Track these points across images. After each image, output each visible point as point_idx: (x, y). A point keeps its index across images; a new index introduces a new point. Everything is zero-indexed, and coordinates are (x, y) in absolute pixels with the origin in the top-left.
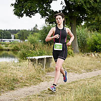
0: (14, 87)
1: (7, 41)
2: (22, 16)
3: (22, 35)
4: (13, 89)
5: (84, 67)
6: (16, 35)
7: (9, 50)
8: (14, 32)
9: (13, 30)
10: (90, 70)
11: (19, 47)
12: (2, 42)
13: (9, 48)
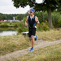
0: (14, 50)
1: (11, 21)
3: (20, 17)
4: (12, 52)
6: (16, 17)
7: (12, 27)
8: (15, 15)
10: (58, 39)
11: (18, 25)
12: (8, 22)
13: (12, 25)
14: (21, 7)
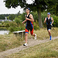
1: (3, 21)
2: (10, 7)
4: (4, 50)
5: (44, 36)
6: (8, 17)
7: (4, 26)
9: (6, 14)
10: (48, 38)
11: (10, 25)
13: (4, 25)
14: (13, 7)
